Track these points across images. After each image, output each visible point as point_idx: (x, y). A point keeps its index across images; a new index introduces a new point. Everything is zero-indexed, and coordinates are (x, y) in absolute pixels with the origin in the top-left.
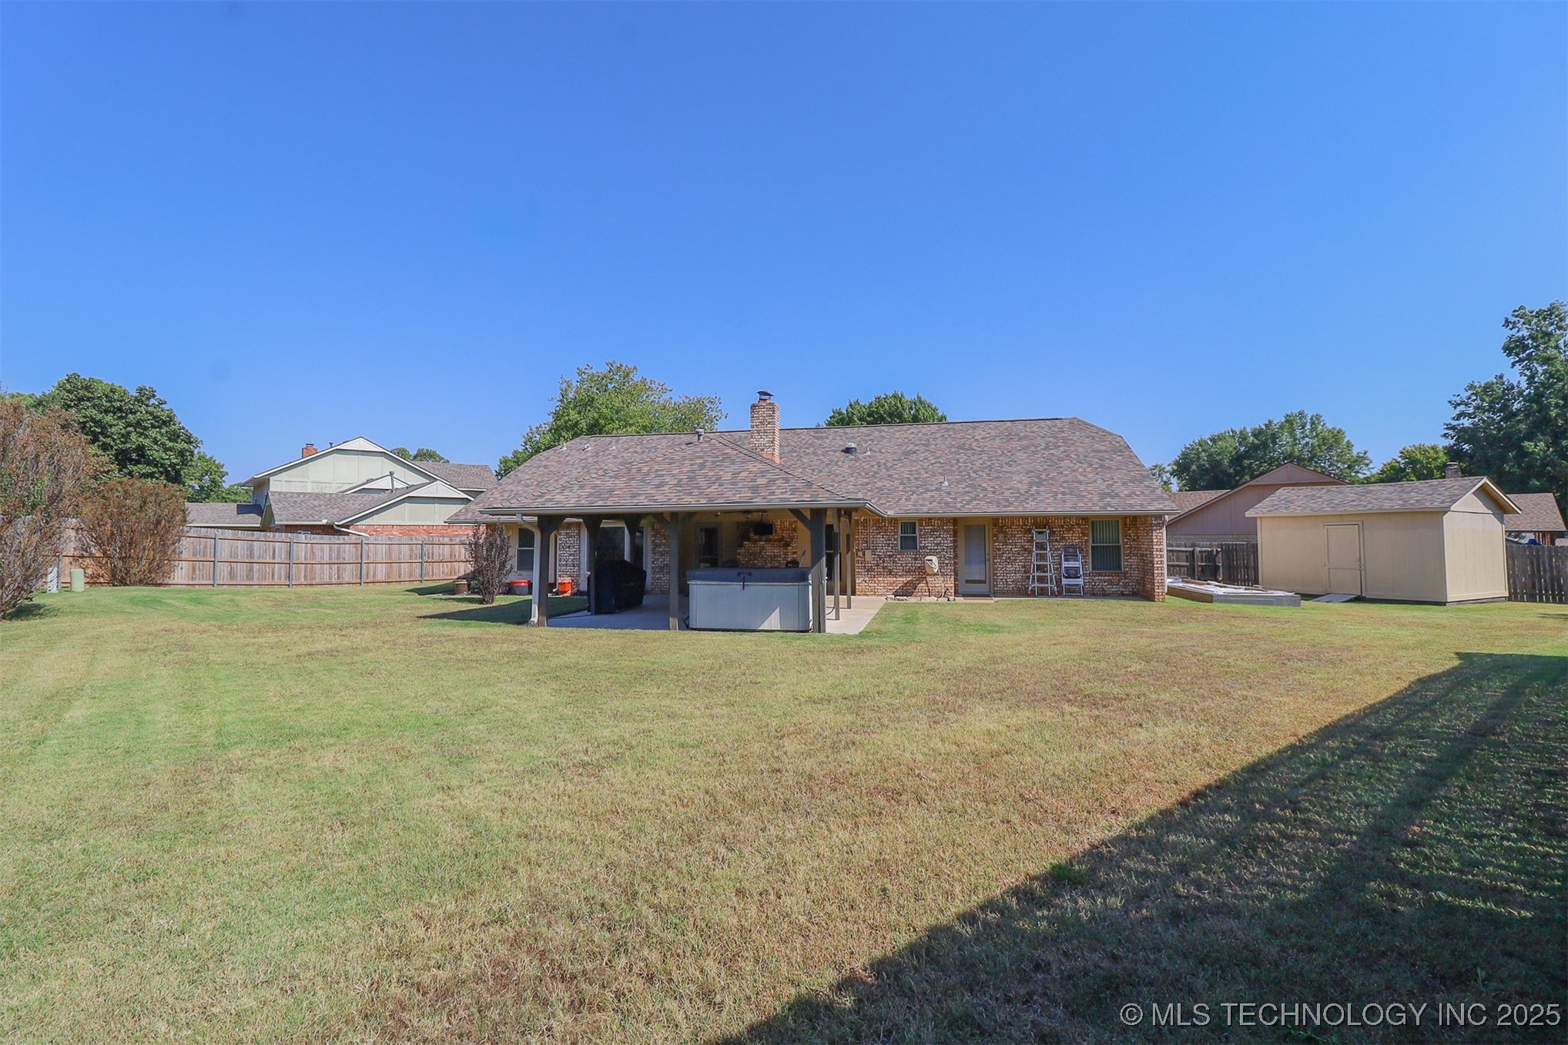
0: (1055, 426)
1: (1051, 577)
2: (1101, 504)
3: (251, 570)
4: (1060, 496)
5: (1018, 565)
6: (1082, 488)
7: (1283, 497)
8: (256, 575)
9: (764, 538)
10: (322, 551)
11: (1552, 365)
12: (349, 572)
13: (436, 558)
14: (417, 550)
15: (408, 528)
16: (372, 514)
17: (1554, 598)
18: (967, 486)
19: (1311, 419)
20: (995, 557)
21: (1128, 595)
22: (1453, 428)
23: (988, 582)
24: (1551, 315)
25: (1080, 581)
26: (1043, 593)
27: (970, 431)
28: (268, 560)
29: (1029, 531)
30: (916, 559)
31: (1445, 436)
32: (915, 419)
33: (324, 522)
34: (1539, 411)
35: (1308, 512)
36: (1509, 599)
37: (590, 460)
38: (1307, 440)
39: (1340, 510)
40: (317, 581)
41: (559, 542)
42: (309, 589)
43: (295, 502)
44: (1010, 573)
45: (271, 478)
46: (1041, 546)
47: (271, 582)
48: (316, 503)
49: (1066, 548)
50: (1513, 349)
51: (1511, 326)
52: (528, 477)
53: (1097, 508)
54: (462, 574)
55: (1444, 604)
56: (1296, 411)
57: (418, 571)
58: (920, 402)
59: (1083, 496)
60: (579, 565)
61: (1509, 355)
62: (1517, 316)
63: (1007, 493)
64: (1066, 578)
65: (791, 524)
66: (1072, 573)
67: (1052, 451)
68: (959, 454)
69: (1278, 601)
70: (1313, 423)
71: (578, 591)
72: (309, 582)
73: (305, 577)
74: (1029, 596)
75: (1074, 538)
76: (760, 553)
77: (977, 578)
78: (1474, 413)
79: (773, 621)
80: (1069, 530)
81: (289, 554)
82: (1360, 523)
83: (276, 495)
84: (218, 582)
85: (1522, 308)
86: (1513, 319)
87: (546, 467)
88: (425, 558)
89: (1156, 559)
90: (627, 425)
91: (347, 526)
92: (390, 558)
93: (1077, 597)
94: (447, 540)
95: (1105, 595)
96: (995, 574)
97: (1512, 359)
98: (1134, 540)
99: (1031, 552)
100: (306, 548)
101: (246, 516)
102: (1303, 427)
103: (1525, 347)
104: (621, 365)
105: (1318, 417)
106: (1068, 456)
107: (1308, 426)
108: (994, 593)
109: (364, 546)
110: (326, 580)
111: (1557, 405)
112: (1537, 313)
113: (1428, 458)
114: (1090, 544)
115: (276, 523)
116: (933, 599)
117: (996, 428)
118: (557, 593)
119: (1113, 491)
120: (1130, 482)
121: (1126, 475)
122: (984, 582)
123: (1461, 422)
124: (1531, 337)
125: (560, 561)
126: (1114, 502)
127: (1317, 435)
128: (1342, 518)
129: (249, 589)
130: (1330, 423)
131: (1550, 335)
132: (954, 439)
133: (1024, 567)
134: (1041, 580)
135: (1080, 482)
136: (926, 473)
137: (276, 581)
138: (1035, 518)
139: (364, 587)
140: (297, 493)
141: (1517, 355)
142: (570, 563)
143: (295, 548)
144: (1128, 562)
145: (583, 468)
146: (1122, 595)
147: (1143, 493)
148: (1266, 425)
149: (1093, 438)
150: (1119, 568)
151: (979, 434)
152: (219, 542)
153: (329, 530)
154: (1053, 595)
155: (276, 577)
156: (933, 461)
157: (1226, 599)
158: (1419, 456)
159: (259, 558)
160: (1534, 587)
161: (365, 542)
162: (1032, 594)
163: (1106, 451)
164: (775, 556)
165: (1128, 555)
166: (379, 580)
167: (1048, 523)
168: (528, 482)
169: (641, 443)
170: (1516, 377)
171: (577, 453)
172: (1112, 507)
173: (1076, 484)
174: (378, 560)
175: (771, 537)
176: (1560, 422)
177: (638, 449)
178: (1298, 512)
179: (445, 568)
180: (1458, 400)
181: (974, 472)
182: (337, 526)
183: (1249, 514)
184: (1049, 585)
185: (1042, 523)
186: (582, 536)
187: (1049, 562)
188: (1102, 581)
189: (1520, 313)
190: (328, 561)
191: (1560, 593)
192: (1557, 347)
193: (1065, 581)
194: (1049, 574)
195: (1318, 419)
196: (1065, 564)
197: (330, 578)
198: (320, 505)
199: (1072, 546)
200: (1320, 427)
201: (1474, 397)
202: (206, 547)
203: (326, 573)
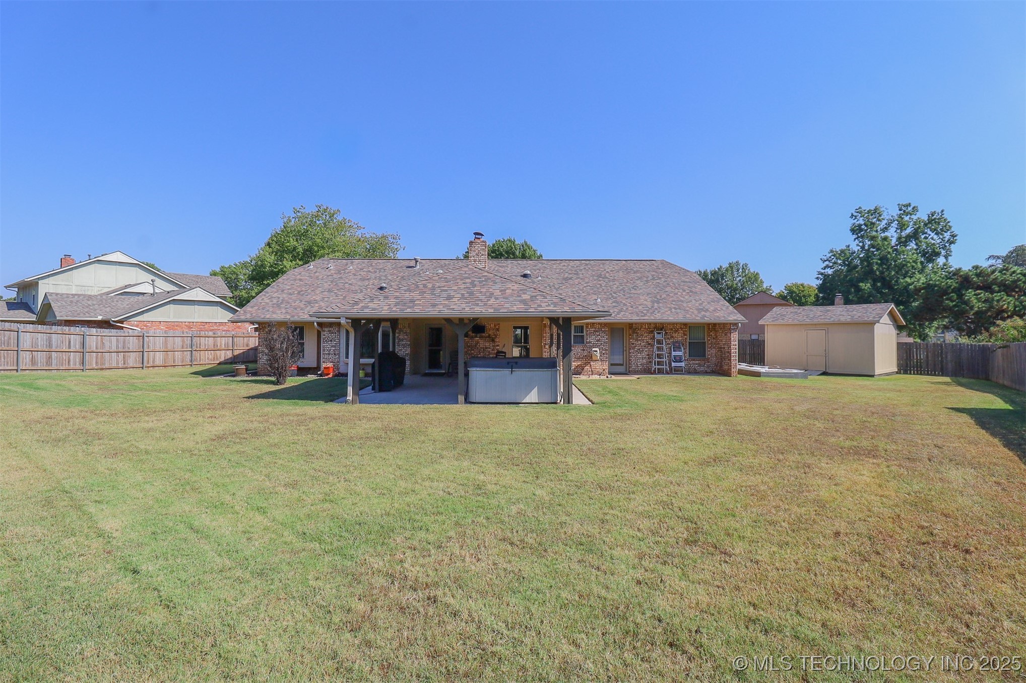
0: (653, 265)
1: (666, 361)
2: (700, 315)
3: (50, 357)
4: (673, 310)
5: (644, 354)
6: (685, 305)
7: (778, 313)
8: (54, 362)
9: (478, 335)
10: (111, 342)
11: (876, 241)
12: (133, 359)
13: (202, 348)
14: (188, 341)
15: (173, 324)
16: (143, 313)
17: (917, 372)
18: (613, 302)
19: (743, 266)
20: (630, 349)
21: (709, 373)
22: (822, 274)
23: (625, 364)
24: (875, 213)
25: (683, 364)
26: (660, 372)
27: (601, 266)
28: (64, 349)
29: (652, 332)
30: (584, 350)
31: (817, 278)
32: (524, 257)
33: (100, 318)
34: (868, 266)
35: (796, 322)
36: (897, 373)
37: (335, 276)
38: (740, 278)
39: (815, 321)
40: (107, 366)
41: (322, 337)
42: (100, 372)
43: (71, 302)
44: (639, 359)
45: (39, 282)
46: (659, 342)
47: (67, 367)
48: (89, 303)
49: (674, 343)
50: (856, 230)
51: (854, 218)
52: (289, 287)
53: (699, 318)
54: (222, 359)
55: (873, 376)
56: (735, 261)
57: (189, 357)
58: (526, 244)
59: (687, 310)
60: (339, 354)
61: (853, 234)
62: (857, 212)
63: (640, 308)
64: (674, 362)
65: (495, 326)
66: (678, 359)
67: (658, 281)
68: (600, 281)
69: (795, 376)
70: (743, 268)
71: (339, 373)
72: (99, 367)
73: (96, 363)
74: (652, 374)
75: (678, 337)
76: (476, 345)
77: (618, 362)
78: (833, 266)
79: (533, 396)
80: (676, 331)
81: (83, 344)
82: (826, 329)
83: (54, 296)
84: (21, 368)
85: (860, 208)
86: (855, 214)
87: (300, 280)
88: (194, 348)
89: (732, 351)
90: (334, 252)
91: (121, 322)
92: (166, 347)
93: (681, 374)
94: (211, 334)
95: (696, 372)
96: (630, 360)
97: (855, 236)
98: (714, 339)
99: (653, 346)
100: (97, 339)
101: (16, 311)
102: (738, 271)
103: (861, 230)
104: (327, 208)
105: (746, 265)
106: (668, 284)
107: (741, 270)
108: (629, 372)
109: (145, 338)
110: (114, 365)
111: (877, 263)
112: (868, 211)
113: (800, 290)
114: (688, 340)
115: (58, 318)
116: (596, 377)
117: (617, 264)
118: (321, 375)
119: (704, 308)
120: (712, 302)
121: (708, 297)
122: (622, 365)
123: (826, 271)
124: (865, 224)
125: (324, 351)
126: (707, 314)
127: (745, 276)
128: (816, 326)
129: (48, 373)
130: (752, 269)
131: (873, 224)
132: (593, 271)
133: (648, 355)
134: (659, 363)
135: (682, 301)
136: (583, 292)
137: (72, 366)
138: (655, 324)
139: (145, 371)
140: (72, 295)
141: (857, 234)
142: (332, 352)
143: (87, 339)
144: (711, 352)
145: (332, 282)
146: (706, 373)
147: (722, 309)
148: (719, 269)
149: (679, 273)
150: (704, 355)
151: (608, 267)
152: (21, 334)
153: (105, 324)
154: (667, 373)
155: (72, 363)
156: (585, 285)
157: (767, 375)
158: (795, 289)
159: (56, 348)
160: (907, 367)
161: (145, 335)
162: (654, 373)
163: (690, 282)
164: (486, 348)
165: (710, 348)
166: (158, 365)
167: (663, 327)
168: (290, 291)
169: (371, 266)
170: (855, 247)
171: (323, 271)
172: (707, 318)
173: (680, 303)
174: (157, 349)
175: (484, 335)
176: (878, 273)
177: (370, 269)
178: (790, 322)
179: (210, 355)
180: (825, 258)
181: (614, 293)
182: (113, 321)
183: (760, 322)
184: (664, 367)
185: (660, 327)
186: (341, 333)
187: (665, 352)
188: (695, 364)
189: (859, 211)
190: (116, 350)
191: (921, 369)
192: (877, 231)
193: (673, 364)
194: (664, 360)
195: (746, 266)
196: (674, 353)
197: (118, 363)
198: (94, 305)
199: (677, 342)
200: (747, 271)
201: (833, 257)
202: (9, 338)
203: (114, 360)
